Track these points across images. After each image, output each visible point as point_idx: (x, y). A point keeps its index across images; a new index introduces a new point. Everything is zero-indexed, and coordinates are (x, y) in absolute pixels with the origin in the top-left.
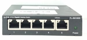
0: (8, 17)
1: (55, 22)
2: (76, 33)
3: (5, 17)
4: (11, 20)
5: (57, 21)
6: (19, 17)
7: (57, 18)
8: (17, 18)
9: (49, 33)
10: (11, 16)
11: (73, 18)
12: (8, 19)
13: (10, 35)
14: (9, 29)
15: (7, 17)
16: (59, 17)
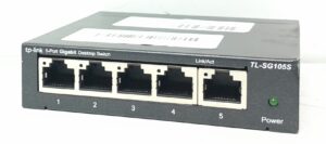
0: (41, 51)
1: (198, 76)
2: (274, 121)
3: (28, 50)
4: (49, 61)
5: (202, 71)
6: (75, 52)
7: (203, 61)
8: (66, 53)
9: (173, 112)
10: (49, 48)
11: (265, 66)
12: (39, 55)
13: (46, 111)
14: (42, 89)
15: (35, 50)
16: (211, 59)
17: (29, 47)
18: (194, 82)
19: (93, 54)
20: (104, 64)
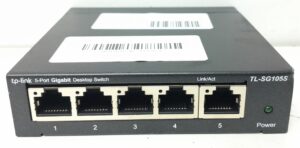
17: (15, 78)
18: (196, 98)
19: (90, 80)
20: (102, 89)
